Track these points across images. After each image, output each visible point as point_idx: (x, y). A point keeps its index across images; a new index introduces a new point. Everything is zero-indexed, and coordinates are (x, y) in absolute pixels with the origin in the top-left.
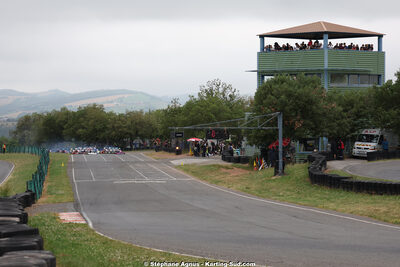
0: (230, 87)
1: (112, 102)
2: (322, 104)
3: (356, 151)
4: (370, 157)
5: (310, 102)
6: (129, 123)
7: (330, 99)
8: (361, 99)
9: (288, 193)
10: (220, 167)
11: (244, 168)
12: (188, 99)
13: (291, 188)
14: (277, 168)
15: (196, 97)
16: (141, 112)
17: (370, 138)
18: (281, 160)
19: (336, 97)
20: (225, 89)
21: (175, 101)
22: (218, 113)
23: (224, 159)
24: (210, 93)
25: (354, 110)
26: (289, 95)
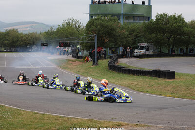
0: (78, 21)
1: (27, 28)
2: (118, 30)
3: (135, 54)
4: (141, 57)
5: (112, 29)
6: (29, 38)
7: (123, 28)
8: (138, 28)
9: (96, 74)
10: (69, 60)
11: (80, 61)
12: (57, 27)
13: (99, 72)
14: (94, 62)
15: (61, 26)
16: (36, 33)
17: (142, 48)
18: (96, 58)
19: (126, 27)
20: (76, 22)
21: (51, 28)
22: (72, 34)
23: (73, 57)
24: (68, 24)
25: (134, 34)
26: (102, 26)
